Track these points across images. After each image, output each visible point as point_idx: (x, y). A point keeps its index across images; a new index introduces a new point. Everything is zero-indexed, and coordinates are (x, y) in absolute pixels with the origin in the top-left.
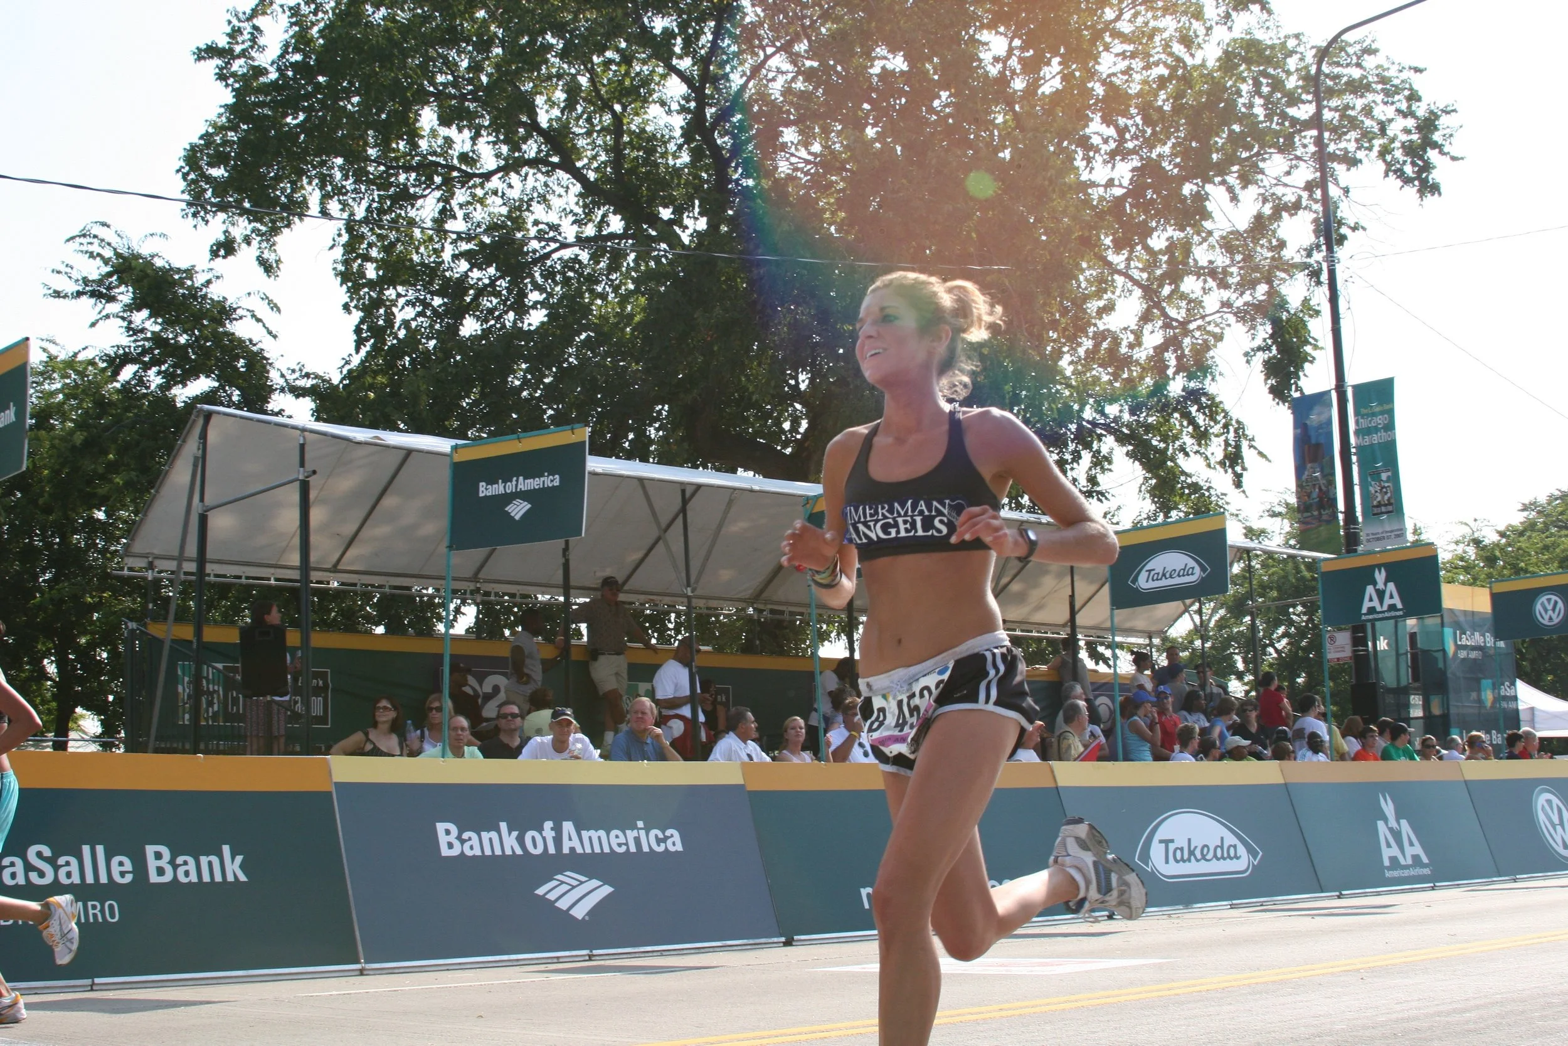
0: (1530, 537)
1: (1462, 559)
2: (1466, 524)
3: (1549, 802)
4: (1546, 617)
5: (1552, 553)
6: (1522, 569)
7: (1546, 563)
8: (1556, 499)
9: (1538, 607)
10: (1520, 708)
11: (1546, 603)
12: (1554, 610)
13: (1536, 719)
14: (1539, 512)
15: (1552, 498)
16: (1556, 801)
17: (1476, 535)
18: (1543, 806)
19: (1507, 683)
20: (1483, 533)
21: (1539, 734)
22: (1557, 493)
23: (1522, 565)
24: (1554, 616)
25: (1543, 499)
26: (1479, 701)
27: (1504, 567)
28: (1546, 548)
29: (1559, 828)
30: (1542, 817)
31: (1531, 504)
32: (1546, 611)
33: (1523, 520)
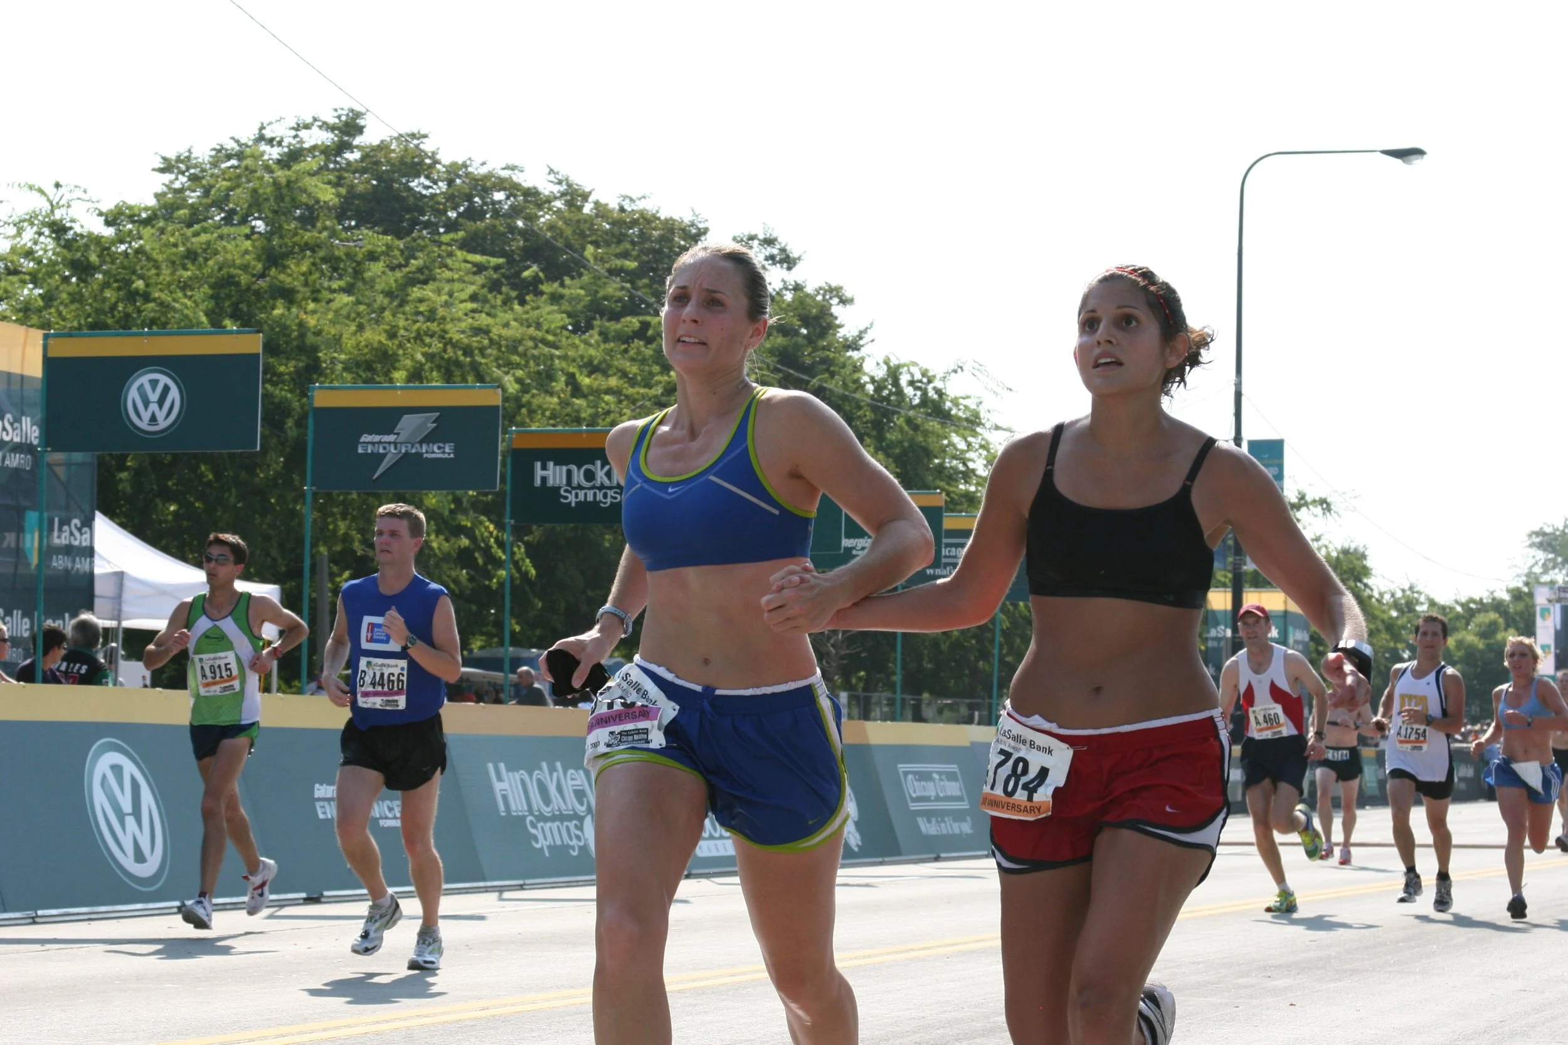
0: (162, 231)
1: (29, 254)
2: (41, 192)
3: (117, 769)
4: (146, 416)
5: (200, 268)
6: (137, 292)
7: (185, 287)
8: (229, 157)
9: (133, 394)
10: (97, 571)
11: (148, 387)
12: (161, 402)
13: (126, 596)
14: (194, 178)
15: (222, 155)
16: (129, 768)
17: (58, 215)
18: (104, 777)
19: (76, 522)
20: (73, 212)
21: (127, 624)
22: (231, 145)
23: (140, 284)
24: (160, 415)
25: (203, 153)
26: (18, 552)
27: (105, 285)
28: (191, 255)
29: (130, 821)
30: (99, 798)
31: (179, 160)
32: (146, 403)
33: (160, 189)
